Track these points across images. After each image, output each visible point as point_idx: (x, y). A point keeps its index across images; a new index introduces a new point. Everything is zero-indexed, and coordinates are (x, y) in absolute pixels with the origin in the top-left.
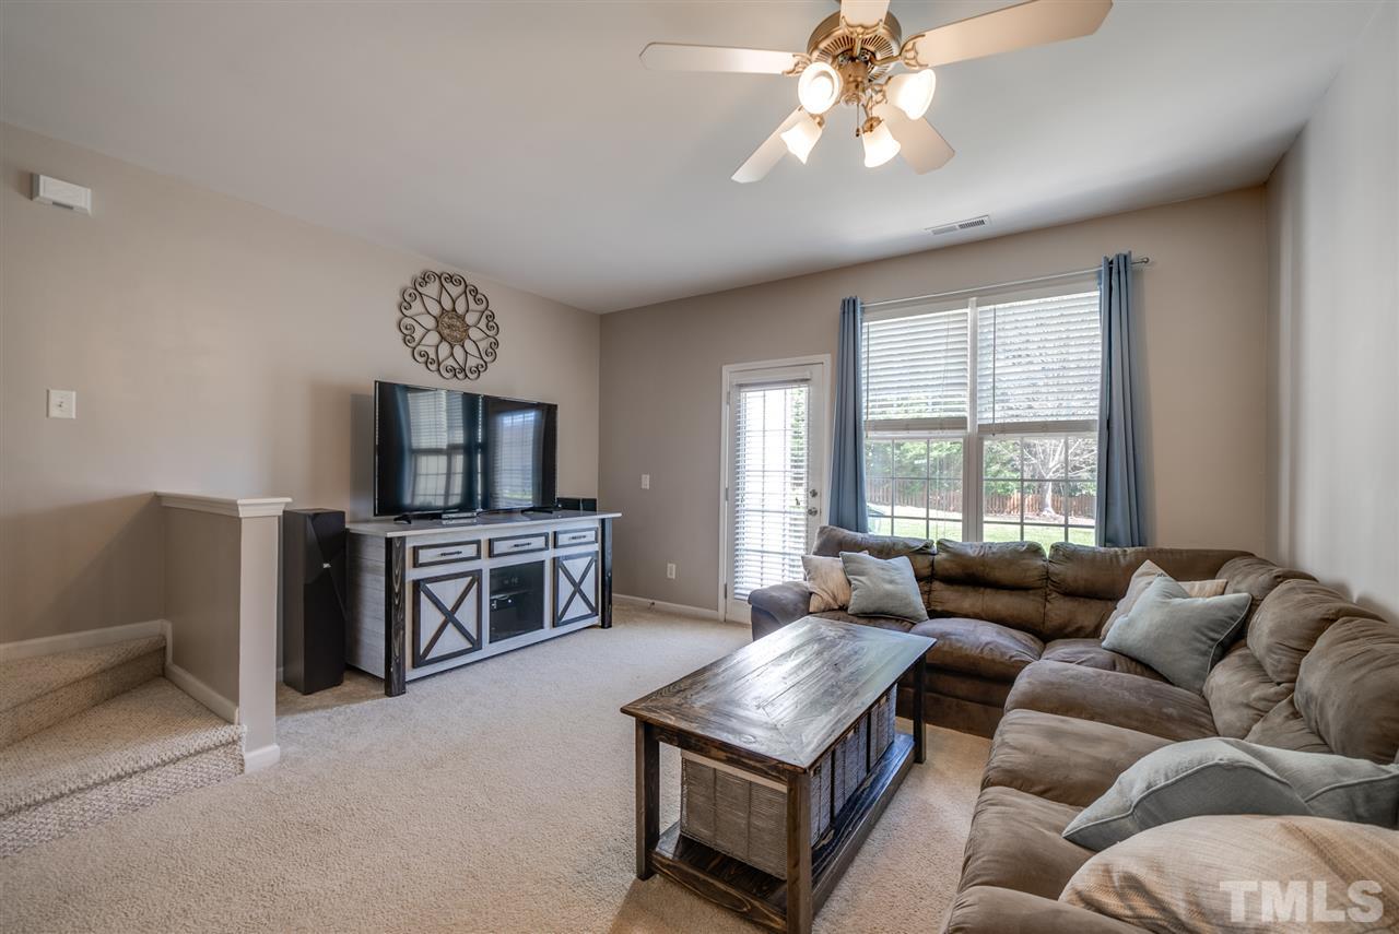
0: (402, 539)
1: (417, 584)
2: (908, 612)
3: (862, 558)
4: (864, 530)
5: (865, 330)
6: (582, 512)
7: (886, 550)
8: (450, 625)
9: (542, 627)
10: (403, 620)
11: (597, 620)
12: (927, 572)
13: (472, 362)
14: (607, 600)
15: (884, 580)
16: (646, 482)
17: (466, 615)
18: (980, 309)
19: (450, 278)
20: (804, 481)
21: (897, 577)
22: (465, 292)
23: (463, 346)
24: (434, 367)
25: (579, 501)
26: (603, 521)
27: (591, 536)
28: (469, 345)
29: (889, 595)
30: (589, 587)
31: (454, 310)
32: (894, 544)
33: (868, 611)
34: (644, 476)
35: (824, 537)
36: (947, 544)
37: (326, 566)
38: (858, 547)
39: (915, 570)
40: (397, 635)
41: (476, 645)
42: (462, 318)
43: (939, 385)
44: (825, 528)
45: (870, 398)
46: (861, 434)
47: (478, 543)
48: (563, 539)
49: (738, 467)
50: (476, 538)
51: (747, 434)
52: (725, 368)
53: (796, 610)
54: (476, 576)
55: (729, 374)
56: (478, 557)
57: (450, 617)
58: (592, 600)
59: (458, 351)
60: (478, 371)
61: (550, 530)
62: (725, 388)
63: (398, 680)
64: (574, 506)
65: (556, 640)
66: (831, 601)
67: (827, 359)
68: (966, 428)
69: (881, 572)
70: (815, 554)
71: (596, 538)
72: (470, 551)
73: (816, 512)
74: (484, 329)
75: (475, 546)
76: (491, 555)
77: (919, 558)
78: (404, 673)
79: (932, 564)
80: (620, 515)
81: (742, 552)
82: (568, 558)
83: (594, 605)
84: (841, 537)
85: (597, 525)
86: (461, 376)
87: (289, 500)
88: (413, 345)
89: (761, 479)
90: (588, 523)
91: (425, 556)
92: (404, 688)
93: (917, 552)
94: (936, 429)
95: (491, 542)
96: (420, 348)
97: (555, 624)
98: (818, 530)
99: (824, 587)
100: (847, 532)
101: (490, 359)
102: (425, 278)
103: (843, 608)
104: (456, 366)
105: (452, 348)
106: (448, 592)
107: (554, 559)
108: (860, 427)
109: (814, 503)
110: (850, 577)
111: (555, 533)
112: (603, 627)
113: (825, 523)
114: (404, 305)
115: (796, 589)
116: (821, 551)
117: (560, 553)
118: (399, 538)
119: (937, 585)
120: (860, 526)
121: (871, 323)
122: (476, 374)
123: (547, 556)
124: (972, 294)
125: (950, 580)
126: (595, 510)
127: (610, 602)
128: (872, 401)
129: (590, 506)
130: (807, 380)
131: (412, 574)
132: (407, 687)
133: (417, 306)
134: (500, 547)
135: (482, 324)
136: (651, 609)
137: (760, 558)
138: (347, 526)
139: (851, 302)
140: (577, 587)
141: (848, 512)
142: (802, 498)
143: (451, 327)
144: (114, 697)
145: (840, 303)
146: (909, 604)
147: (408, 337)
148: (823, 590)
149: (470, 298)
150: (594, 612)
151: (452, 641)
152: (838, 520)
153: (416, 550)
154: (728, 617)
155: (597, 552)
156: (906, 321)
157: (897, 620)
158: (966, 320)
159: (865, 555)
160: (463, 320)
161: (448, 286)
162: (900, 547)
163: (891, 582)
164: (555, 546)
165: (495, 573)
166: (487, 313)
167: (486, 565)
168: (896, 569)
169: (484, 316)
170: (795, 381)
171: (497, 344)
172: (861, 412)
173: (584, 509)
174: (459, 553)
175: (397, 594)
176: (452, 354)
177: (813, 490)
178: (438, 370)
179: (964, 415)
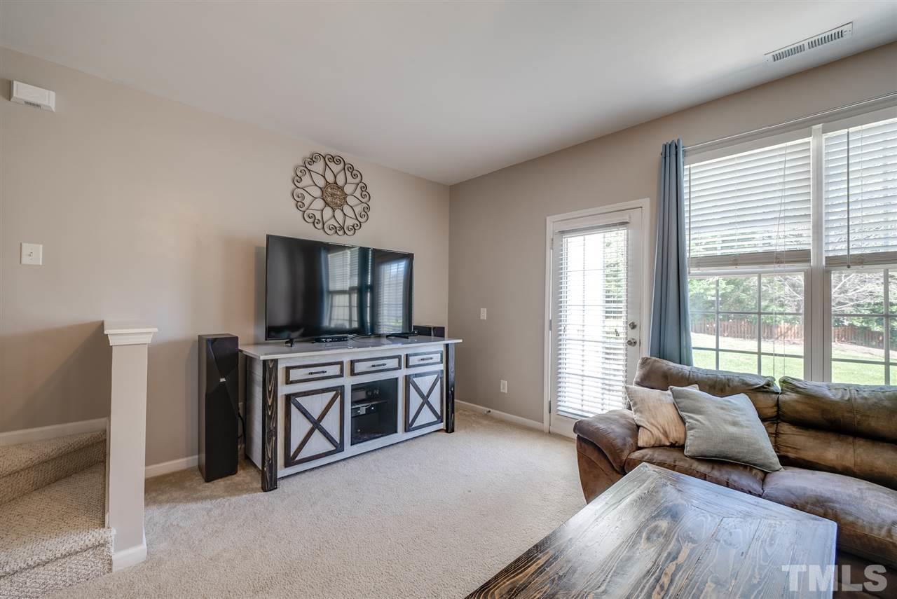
0: (276, 361)
1: (289, 398)
2: (758, 458)
3: (692, 394)
4: (689, 363)
5: (686, 173)
6: (432, 337)
7: (720, 386)
8: (317, 431)
9: (396, 432)
10: (276, 428)
11: (442, 426)
12: (771, 412)
13: (349, 222)
14: (450, 410)
15: (725, 421)
16: (484, 314)
17: (331, 423)
18: (825, 136)
19: (332, 159)
20: (624, 314)
21: (741, 419)
22: (344, 169)
23: (342, 210)
24: (320, 226)
25: (430, 328)
26: (447, 346)
27: (437, 358)
28: (346, 209)
29: (735, 439)
30: (435, 399)
31: (336, 183)
32: (728, 380)
33: (708, 454)
34: (483, 309)
35: (648, 367)
36: (794, 382)
37: (223, 380)
38: (686, 380)
39: (758, 409)
40: (270, 440)
41: (339, 448)
42: (341, 189)
43: (775, 218)
44: (647, 359)
45: (692, 237)
46: (685, 271)
47: (341, 363)
48: (413, 361)
49: (561, 302)
50: (340, 360)
51: (569, 274)
52: (548, 219)
53: (625, 445)
54: (340, 390)
55: (552, 224)
56: (341, 375)
57: (316, 424)
58: (438, 411)
59: (338, 213)
60: (354, 228)
61: (403, 354)
62: (549, 236)
63: (271, 477)
64: (426, 332)
65: (408, 442)
66: (662, 437)
67: (646, 203)
68: (809, 261)
69: (721, 412)
70: (638, 384)
71: (442, 360)
72: (335, 370)
73: (635, 343)
74: (359, 197)
75: (339, 366)
76: (353, 373)
77: (761, 397)
78: (276, 472)
79: (777, 404)
80: (461, 341)
81: (564, 375)
82: (417, 375)
83: (439, 413)
84: (666, 368)
85: (442, 349)
86: (341, 233)
87: (156, 330)
88: (303, 209)
89: (582, 313)
90: (434, 348)
91: (295, 375)
92: (276, 484)
93: (758, 390)
94: (772, 263)
95: (352, 362)
96: (308, 212)
97: (408, 428)
98: (640, 361)
99: (653, 422)
100: (671, 364)
101: (365, 219)
102: (313, 159)
103: (678, 447)
104: (337, 225)
105: (334, 212)
106: (315, 405)
107: (406, 376)
108: (684, 264)
109: (633, 334)
110: (683, 414)
111: (407, 355)
112: (447, 431)
113: (646, 353)
114: (297, 179)
115: (623, 421)
116: (645, 381)
117: (411, 371)
118: (272, 360)
119: (785, 428)
120: (683, 358)
121: (692, 166)
122: (352, 232)
123: (401, 374)
124: (817, 120)
125: (803, 424)
126: (444, 337)
127: (453, 412)
128: (694, 239)
129: (439, 333)
130: (627, 223)
131: (283, 390)
132: (280, 483)
133: (306, 180)
134: (360, 367)
135: (358, 194)
136: (487, 416)
137: (580, 382)
138: (240, 348)
139: (674, 147)
140: (425, 400)
141: (671, 344)
142: (621, 330)
143: (333, 195)
144: (56, 481)
145: (661, 150)
146: (759, 451)
147: (300, 203)
148: (652, 424)
149: (348, 174)
150: (440, 419)
151: (318, 444)
152: (660, 351)
153: (288, 369)
154: (552, 429)
155: (442, 371)
156: (733, 159)
157: (745, 467)
158: (809, 149)
159: (693, 390)
160: (343, 190)
161: (332, 165)
162: (736, 384)
163: (735, 424)
164: (407, 366)
165: (355, 388)
166: (361, 185)
167: (348, 382)
168: (738, 409)
169: (359, 188)
170: (614, 225)
171: (369, 208)
172: (684, 250)
173: (435, 336)
174: (323, 372)
175: (270, 407)
176: (334, 216)
177: (633, 323)
178: (323, 228)
179: (806, 247)
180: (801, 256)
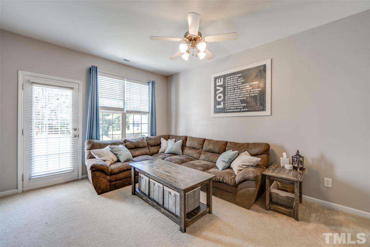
20: (71, 125)
52: (21, 73)
67: (81, 83)
73: (76, 136)
81: (35, 157)
94: (116, 110)
108: (98, 108)
130: (72, 88)
137: (46, 158)
148: (109, 158)
152: (90, 137)
170: (68, 88)
177: (74, 129)
179: (122, 107)
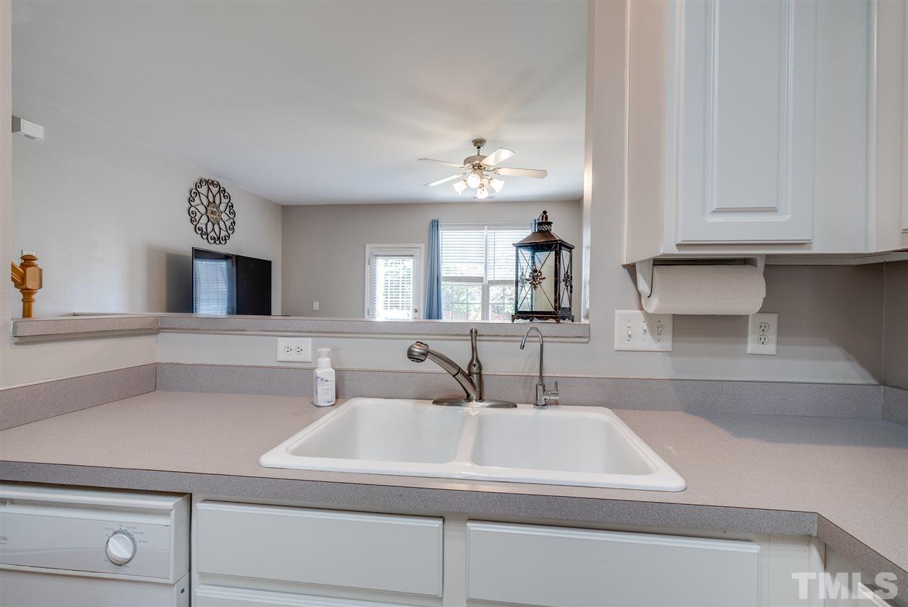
5: (440, 234)
13: (223, 234)
18: (489, 232)
19: (212, 183)
20: (411, 305)
22: (219, 191)
23: (218, 224)
24: (205, 237)
28: (221, 224)
31: (214, 202)
34: (315, 303)
43: (472, 262)
45: (442, 266)
46: (441, 283)
49: (375, 298)
52: (367, 246)
55: (369, 248)
59: (216, 227)
60: (226, 239)
62: (367, 257)
67: (423, 246)
68: (484, 281)
86: (217, 242)
88: (195, 223)
94: (471, 282)
96: (198, 225)
101: (231, 232)
102: (201, 183)
104: (215, 236)
105: (214, 226)
108: (440, 280)
109: (416, 314)
114: (191, 199)
121: (445, 232)
122: (225, 242)
124: (486, 225)
128: (445, 267)
130: (412, 256)
133: (197, 200)
135: (227, 212)
139: (436, 221)
142: (410, 313)
143: (213, 212)
145: (430, 221)
147: (193, 219)
149: (222, 195)
158: (483, 235)
160: (219, 208)
161: (211, 187)
166: (230, 204)
169: (228, 206)
170: (407, 255)
171: (234, 223)
172: (440, 272)
176: (213, 229)
177: (416, 309)
178: (207, 239)
179: (482, 276)
180: (480, 280)
